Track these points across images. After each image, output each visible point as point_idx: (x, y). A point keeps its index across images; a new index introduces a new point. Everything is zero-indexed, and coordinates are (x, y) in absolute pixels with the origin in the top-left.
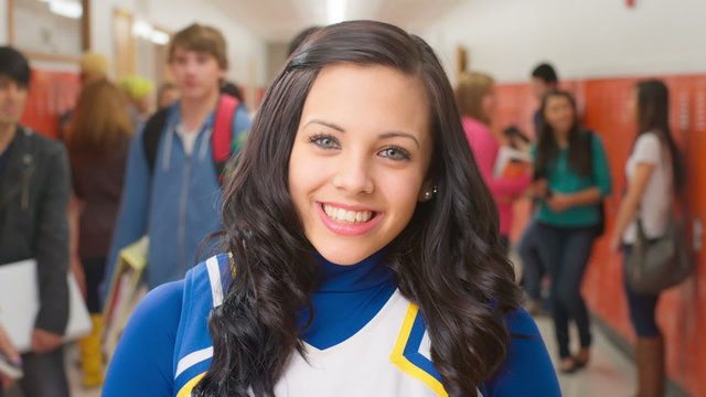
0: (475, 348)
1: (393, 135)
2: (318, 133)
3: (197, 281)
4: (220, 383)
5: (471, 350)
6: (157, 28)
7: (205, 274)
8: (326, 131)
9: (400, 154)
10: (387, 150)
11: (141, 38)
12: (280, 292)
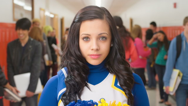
0: (129, 81)
1: (101, 34)
2: (84, 37)
3: (61, 74)
4: (67, 94)
5: (128, 82)
6: (51, 13)
7: (62, 72)
8: (86, 36)
9: (104, 38)
10: (101, 38)
11: (47, 16)
12: (79, 75)
